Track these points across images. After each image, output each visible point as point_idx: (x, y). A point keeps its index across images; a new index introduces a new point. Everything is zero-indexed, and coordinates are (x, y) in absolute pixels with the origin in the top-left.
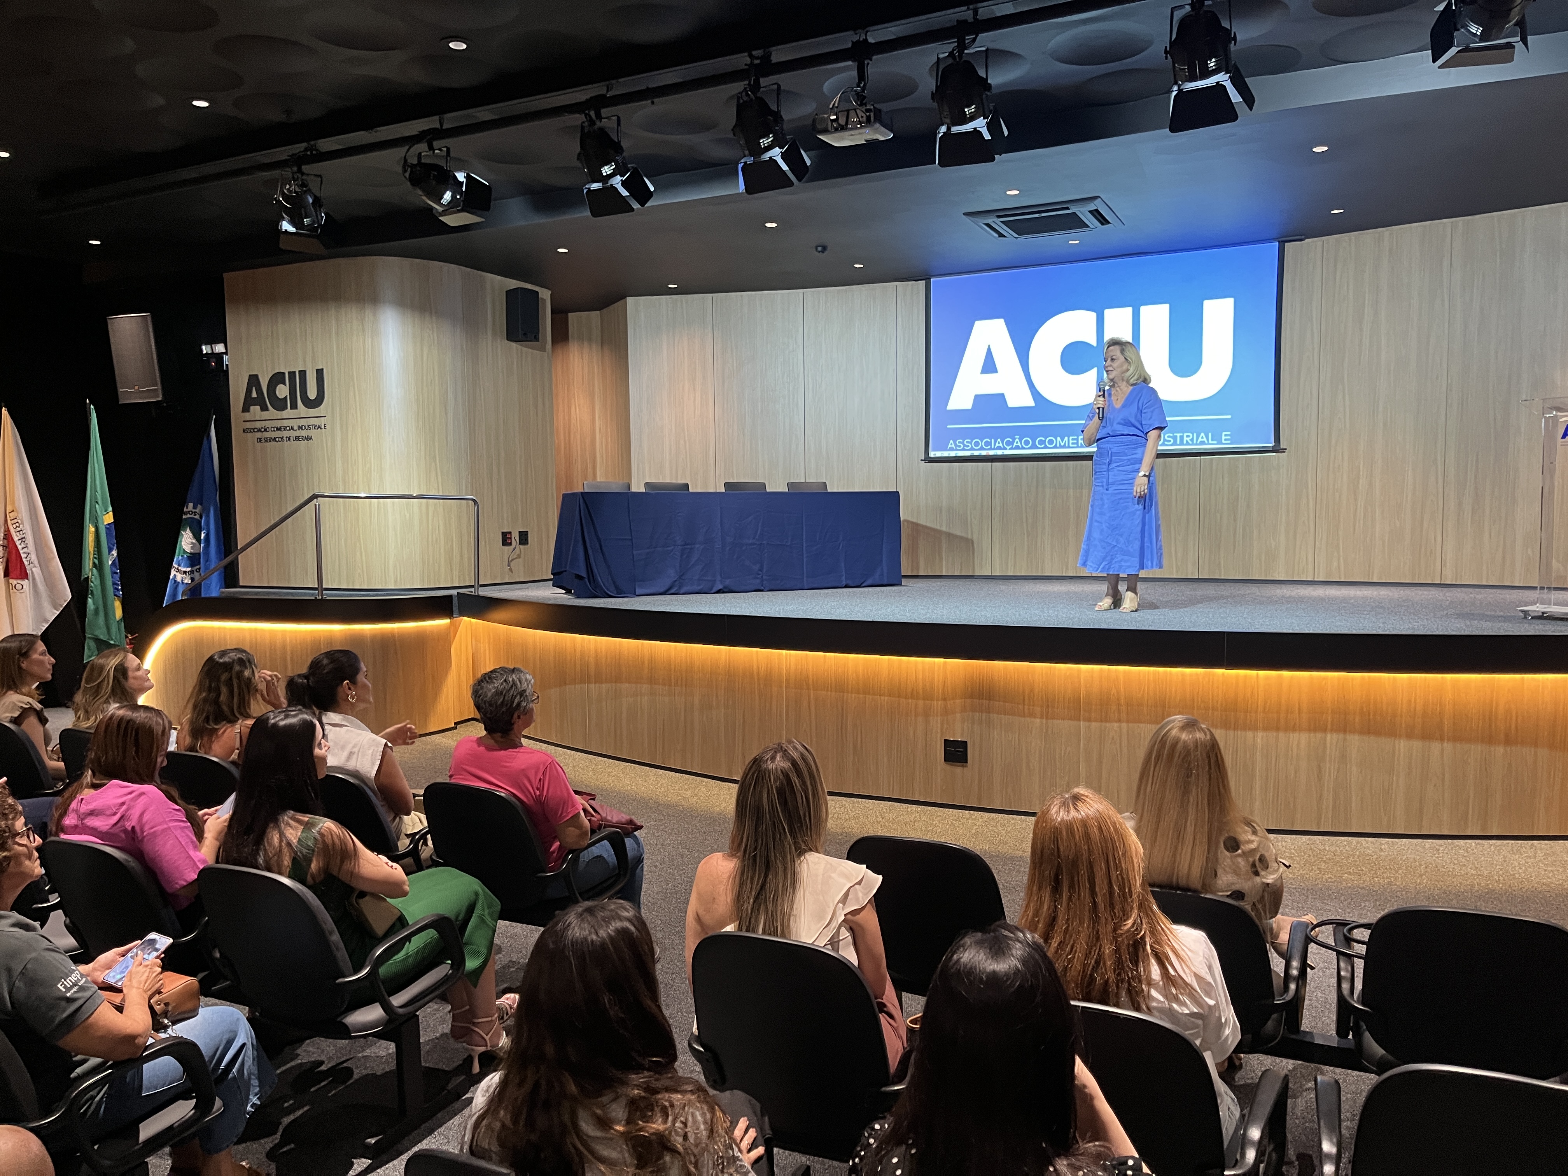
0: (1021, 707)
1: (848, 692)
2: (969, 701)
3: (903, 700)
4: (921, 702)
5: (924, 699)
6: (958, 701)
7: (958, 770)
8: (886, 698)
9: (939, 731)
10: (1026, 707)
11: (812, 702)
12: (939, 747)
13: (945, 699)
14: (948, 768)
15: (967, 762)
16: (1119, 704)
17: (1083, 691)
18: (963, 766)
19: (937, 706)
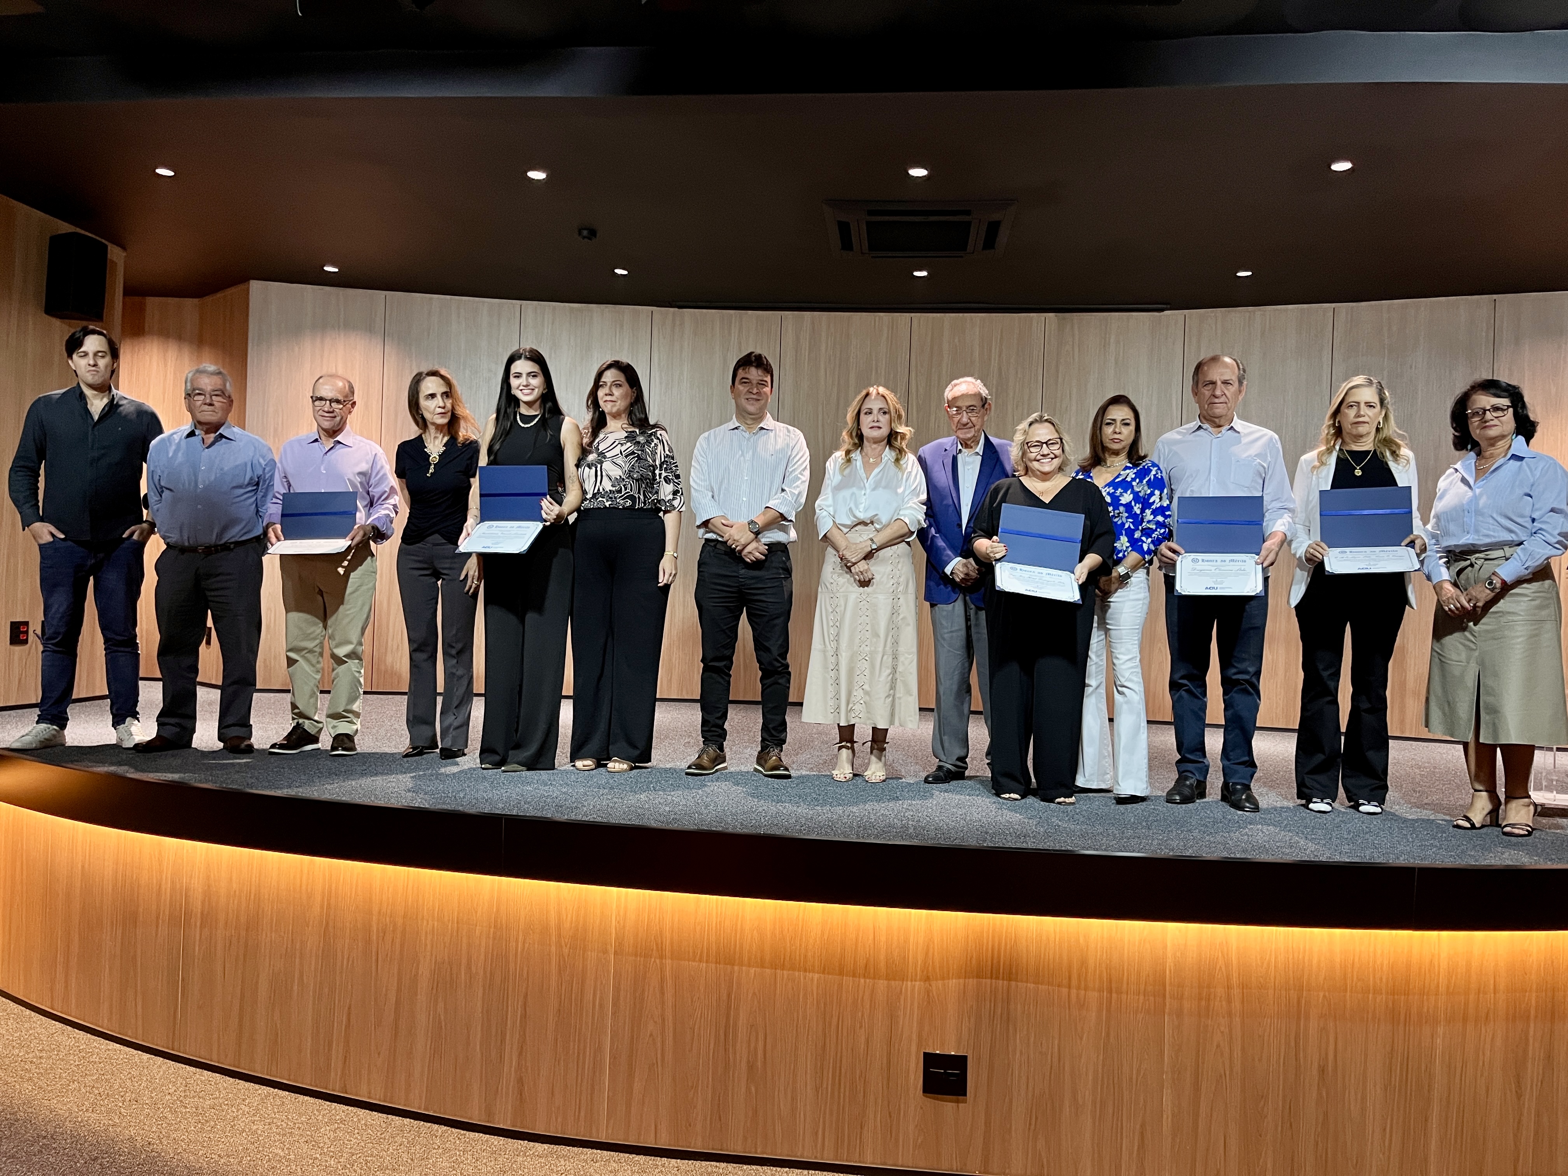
0: (1065, 990)
1: (741, 964)
2: (972, 982)
3: (848, 981)
4: (882, 984)
5: (888, 978)
6: (953, 983)
7: (948, 1107)
8: (816, 976)
9: (914, 1037)
10: (1074, 992)
11: (669, 982)
12: (913, 1065)
13: (927, 979)
14: (930, 1103)
15: (964, 1094)
16: (1229, 987)
17: (1170, 963)
18: (958, 1102)
19: (913, 990)
